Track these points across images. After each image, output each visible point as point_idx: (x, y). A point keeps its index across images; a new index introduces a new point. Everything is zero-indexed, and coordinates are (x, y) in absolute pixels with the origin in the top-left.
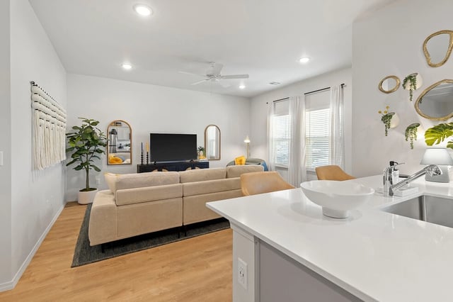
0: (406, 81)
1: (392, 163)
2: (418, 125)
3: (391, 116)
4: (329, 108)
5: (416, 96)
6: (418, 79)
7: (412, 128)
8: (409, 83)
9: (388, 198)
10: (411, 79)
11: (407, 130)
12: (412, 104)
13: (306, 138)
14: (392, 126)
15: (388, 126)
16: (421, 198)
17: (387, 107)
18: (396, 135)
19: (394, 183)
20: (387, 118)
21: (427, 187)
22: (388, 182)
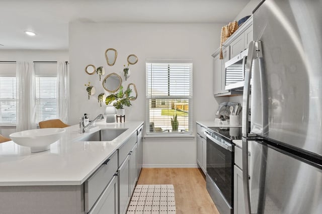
0: (98, 69)
1: (85, 114)
2: (104, 94)
3: (91, 88)
4: (56, 77)
5: (103, 78)
6: (103, 69)
7: (101, 96)
8: (99, 71)
9: (82, 134)
10: (100, 69)
11: (99, 97)
12: (101, 82)
13: (35, 99)
14: (92, 94)
15: (90, 94)
16: (100, 131)
17: (89, 83)
18: (94, 99)
19: (85, 125)
20: (89, 89)
21: (107, 125)
22: (82, 125)
